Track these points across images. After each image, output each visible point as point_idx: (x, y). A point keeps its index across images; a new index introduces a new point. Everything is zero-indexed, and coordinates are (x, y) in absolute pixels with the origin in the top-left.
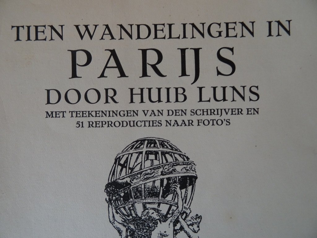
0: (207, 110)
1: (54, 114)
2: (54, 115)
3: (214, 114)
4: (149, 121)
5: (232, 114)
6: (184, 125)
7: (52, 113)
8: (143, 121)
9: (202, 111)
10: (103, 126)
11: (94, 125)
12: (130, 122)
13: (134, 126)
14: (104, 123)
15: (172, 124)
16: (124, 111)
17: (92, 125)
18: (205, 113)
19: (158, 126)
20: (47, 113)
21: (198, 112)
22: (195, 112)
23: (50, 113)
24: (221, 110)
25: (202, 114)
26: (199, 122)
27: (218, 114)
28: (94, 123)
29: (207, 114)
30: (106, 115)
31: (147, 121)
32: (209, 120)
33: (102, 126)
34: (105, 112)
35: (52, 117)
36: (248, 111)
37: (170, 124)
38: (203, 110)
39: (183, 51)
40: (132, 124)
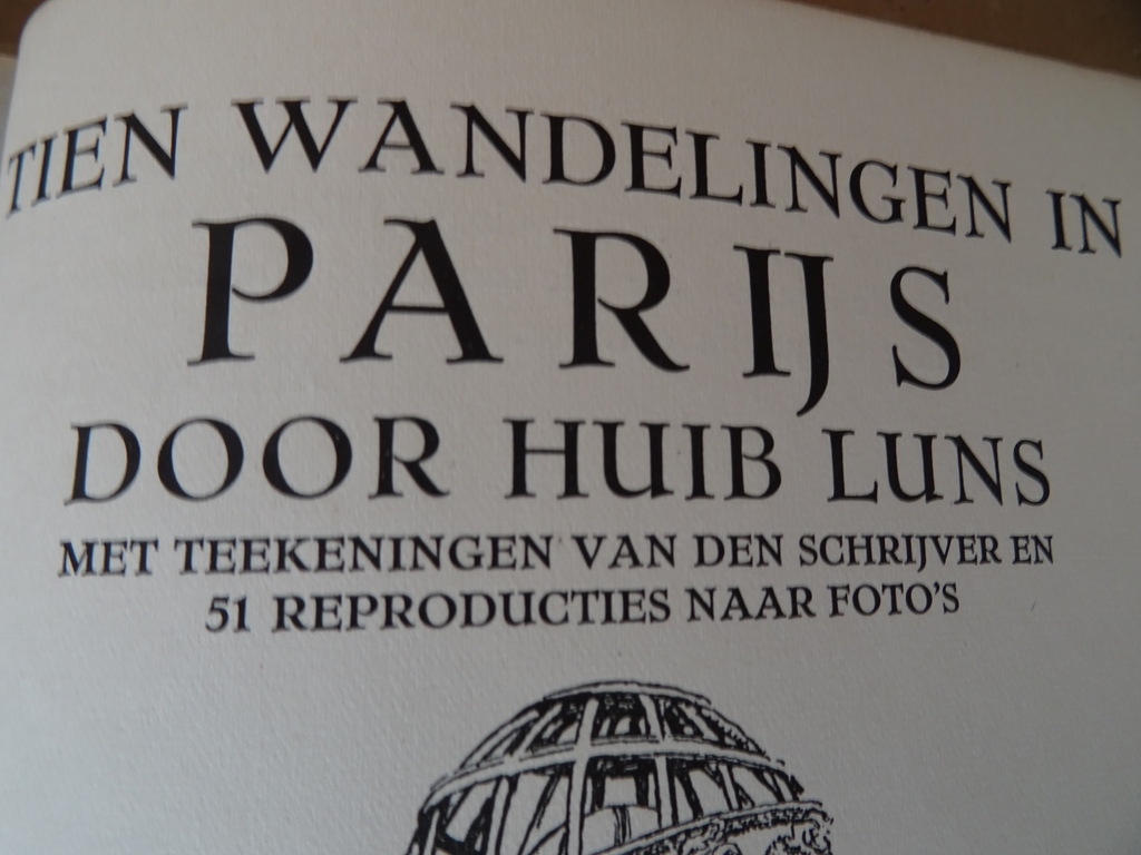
0: (868, 539)
1: (99, 552)
2: (98, 563)
3: (896, 560)
4: (608, 596)
5: (963, 560)
6: (773, 612)
7: (89, 547)
8: (574, 594)
9: (846, 542)
10: (361, 620)
11: (308, 617)
12: (507, 598)
13: (528, 619)
14: (364, 605)
15: (719, 610)
16: (476, 541)
17: (295, 620)
18: (861, 555)
19: (653, 619)
20: (68, 547)
21: (834, 550)
22: (817, 547)
23: (79, 550)
24: (922, 539)
25: (847, 558)
26: (835, 600)
27: (910, 559)
28: (311, 607)
29: (870, 560)
30: (376, 561)
31: (596, 593)
32: (880, 590)
33: (354, 623)
34: (372, 547)
35: (89, 569)
36: (1017, 549)
37: (710, 611)
38: (851, 539)
39: (758, 261)
40: (517, 611)
